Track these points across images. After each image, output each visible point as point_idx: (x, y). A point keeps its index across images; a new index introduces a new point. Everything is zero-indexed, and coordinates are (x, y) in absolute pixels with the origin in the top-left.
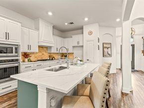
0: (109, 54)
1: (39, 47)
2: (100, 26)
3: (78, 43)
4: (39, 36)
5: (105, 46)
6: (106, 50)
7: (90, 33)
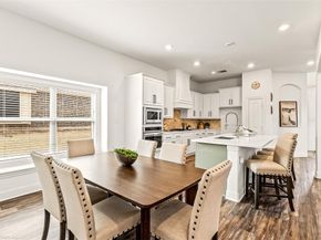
0: (292, 122)
1: (175, 110)
2: (273, 72)
3: (231, 101)
4: (175, 95)
5: (283, 106)
6: (285, 114)
7: (256, 86)
